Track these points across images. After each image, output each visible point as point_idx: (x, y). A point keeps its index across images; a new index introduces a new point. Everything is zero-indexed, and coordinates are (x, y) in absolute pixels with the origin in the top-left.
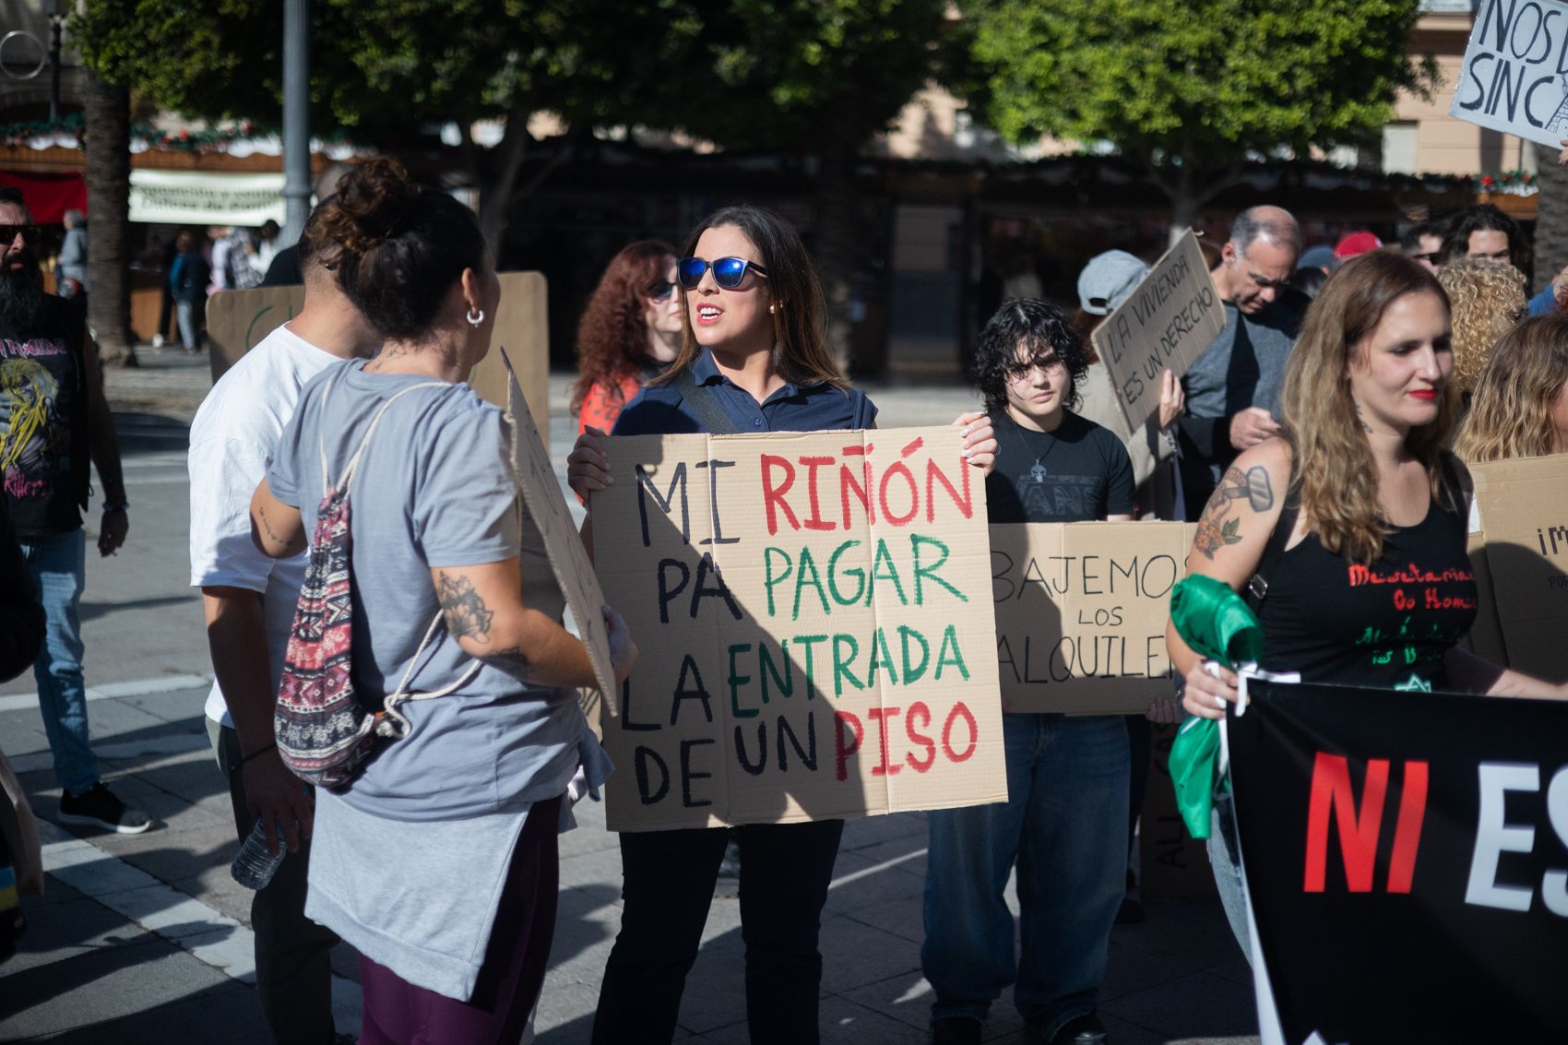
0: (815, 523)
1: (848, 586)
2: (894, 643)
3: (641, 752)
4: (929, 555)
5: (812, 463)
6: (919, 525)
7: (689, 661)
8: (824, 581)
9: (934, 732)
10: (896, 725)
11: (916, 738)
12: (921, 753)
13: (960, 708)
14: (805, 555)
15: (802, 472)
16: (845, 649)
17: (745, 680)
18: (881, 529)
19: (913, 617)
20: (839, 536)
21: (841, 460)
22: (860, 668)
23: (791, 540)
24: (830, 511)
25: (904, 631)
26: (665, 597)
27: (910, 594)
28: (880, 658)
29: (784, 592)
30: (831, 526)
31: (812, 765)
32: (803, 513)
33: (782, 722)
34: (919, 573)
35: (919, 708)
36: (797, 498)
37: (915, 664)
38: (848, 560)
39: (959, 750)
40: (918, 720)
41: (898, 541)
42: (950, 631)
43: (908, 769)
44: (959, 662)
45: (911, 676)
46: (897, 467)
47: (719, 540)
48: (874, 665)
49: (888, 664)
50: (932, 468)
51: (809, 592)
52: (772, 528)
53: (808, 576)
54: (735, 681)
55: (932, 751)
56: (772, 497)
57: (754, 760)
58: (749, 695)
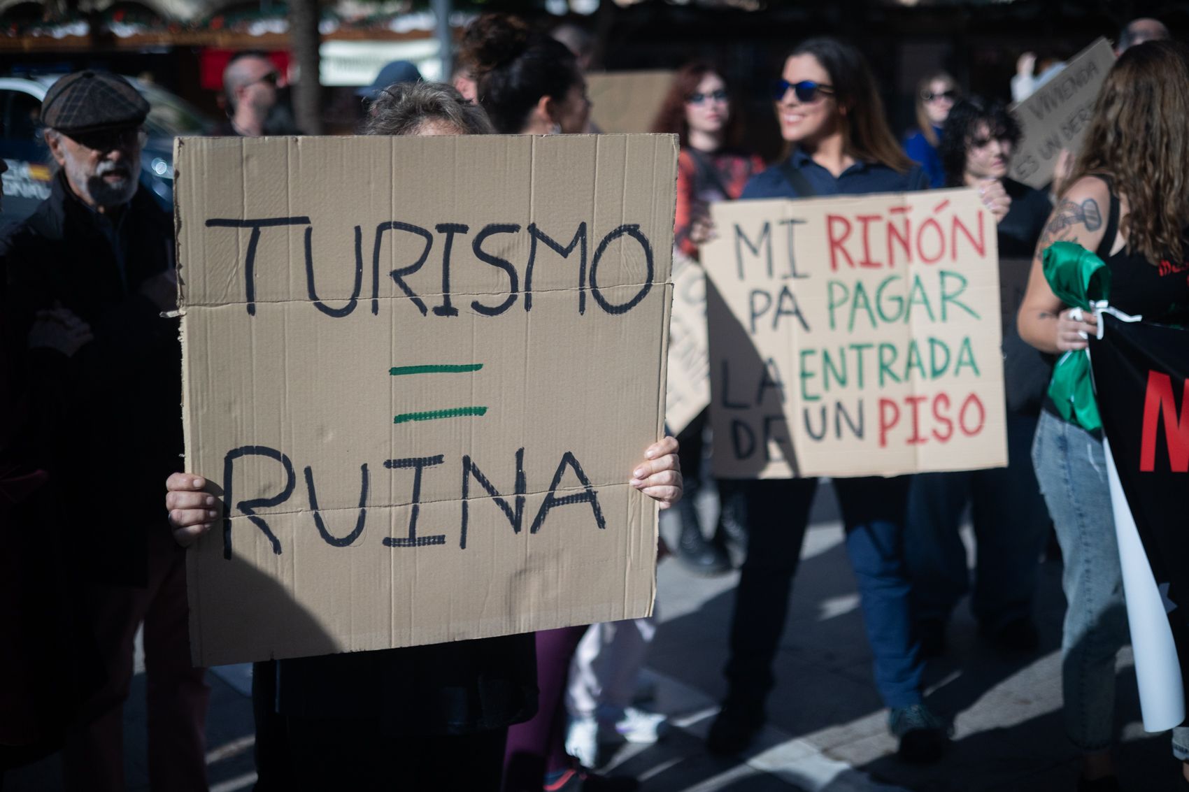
0: (867, 263)
1: (890, 308)
2: (924, 349)
3: (736, 424)
4: (952, 284)
5: (865, 220)
6: (946, 263)
7: (770, 360)
8: (873, 305)
9: (953, 414)
10: (925, 409)
11: (940, 418)
12: (943, 429)
13: (973, 398)
14: (859, 287)
15: (857, 227)
16: (888, 354)
17: (811, 375)
18: (917, 266)
19: (939, 330)
20: (885, 271)
21: (888, 217)
22: (899, 367)
23: (848, 275)
24: (878, 253)
25: (932, 341)
26: (754, 316)
27: (937, 312)
28: (914, 360)
29: (842, 313)
30: (878, 265)
31: (860, 433)
32: (856, 252)
33: (839, 406)
34: (945, 298)
35: (942, 397)
36: (854, 246)
37: (940, 363)
38: (892, 289)
39: (971, 428)
40: (941, 406)
41: (929, 275)
42: (966, 341)
43: (933, 442)
44: (972, 363)
45: (936, 373)
46: (931, 221)
47: (795, 275)
48: (909, 365)
49: (920, 364)
50: (956, 222)
51: (861, 313)
52: (834, 264)
53: (861, 300)
54: (804, 375)
55: (951, 428)
56: (834, 244)
57: (817, 431)
58: (814, 386)
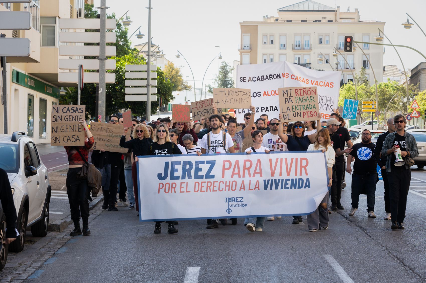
0: (301, 95)
1: (304, 101)
2: (309, 106)
3: (284, 115)
4: (312, 98)
6: (311, 95)
7: (288, 107)
8: (301, 100)
9: (313, 114)
10: (309, 113)
11: (311, 114)
12: (312, 116)
13: (315, 112)
14: (300, 98)
15: (299, 91)
16: (304, 106)
18: (307, 95)
19: (310, 103)
20: (303, 96)
21: (303, 89)
22: (305, 108)
23: (298, 97)
24: (302, 94)
25: (310, 105)
26: (286, 101)
27: (310, 101)
29: (298, 101)
30: (302, 95)
31: (301, 116)
32: (299, 94)
33: (297, 112)
34: (311, 100)
35: (311, 112)
36: (299, 93)
37: (311, 108)
38: (304, 98)
39: (315, 115)
40: (311, 113)
41: (309, 97)
42: (314, 105)
43: (310, 117)
44: (315, 107)
45: (310, 109)
46: (309, 90)
47: (291, 96)
48: (307, 108)
49: (308, 107)
50: (312, 90)
51: (300, 101)
52: (296, 95)
53: (300, 100)
54: (293, 109)
55: (313, 115)
56: (296, 93)
57: (295, 116)
58: (294, 110)
